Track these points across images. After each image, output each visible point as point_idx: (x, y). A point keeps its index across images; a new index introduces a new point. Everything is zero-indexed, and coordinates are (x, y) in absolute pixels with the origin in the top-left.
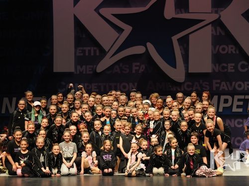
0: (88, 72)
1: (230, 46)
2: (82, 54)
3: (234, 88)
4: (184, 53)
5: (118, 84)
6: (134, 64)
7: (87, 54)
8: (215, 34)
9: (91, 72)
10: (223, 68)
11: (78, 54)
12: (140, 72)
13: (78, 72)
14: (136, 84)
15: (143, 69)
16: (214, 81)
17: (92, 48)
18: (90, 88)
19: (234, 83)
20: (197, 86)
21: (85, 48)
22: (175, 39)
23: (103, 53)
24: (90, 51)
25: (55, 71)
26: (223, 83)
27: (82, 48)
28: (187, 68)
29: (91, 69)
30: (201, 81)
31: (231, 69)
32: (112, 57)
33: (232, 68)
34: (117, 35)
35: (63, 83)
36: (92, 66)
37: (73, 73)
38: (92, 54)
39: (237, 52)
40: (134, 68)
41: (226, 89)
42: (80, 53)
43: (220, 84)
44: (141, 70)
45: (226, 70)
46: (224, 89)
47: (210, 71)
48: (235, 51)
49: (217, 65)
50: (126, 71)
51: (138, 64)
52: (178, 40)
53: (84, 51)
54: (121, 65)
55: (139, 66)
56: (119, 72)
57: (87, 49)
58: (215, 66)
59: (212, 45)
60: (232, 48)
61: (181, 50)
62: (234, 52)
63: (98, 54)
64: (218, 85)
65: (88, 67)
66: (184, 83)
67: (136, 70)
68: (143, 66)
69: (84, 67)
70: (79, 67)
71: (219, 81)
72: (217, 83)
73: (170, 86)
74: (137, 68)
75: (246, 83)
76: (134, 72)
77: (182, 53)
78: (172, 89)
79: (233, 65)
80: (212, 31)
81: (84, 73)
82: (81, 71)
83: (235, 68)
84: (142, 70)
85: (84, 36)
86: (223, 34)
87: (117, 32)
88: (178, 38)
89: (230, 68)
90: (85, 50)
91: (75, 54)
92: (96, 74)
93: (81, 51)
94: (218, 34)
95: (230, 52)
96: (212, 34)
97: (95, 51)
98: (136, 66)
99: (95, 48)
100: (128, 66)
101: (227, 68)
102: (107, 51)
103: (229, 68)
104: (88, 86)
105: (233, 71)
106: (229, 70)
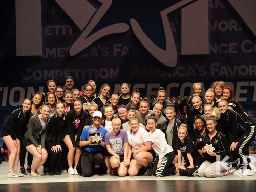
0: (59, 56)
1: (231, 22)
2: (51, 34)
3: (237, 72)
4: (175, 31)
5: (96, 70)
6: (115, 45)
7: (57, 34)
8: (213, 7)
9: (63, 56)
10: (223, 48)
11: (46, 34)
12: (122, 55)
13: (47, 56)
14: (118, 70)
15: (126, 51)
16: (212, 65)
17: (64, 26)
18: (62, 75)
19: (236, 67)
20: (191, 71)
21: (54, 27)
22: (164, 14)
23: (77, 32)
24: (61, 30)
25: (18, 54)
26: (223, 67)
27: (50, 27)
28: (179, 49)
29: (62, 52)
30: (196, 65)
31: (232, 50)
32: (87, 37)
33: (234, 48)
34: (94, 9)
35: (29, 70)
36: (63, 49)
37: (41, 56)
38: (64, 33)
39: (240, 29)
40: (116, 51)
41: (227, 74)
42: (49, 32)
43: (219, 68)
44: (124, 53)
45: (226, 51)
46: (225, 74)
47: (207, 52)
48: (238, 27)
49: (216, 45)
50: (105, 53)
51: (120, 45)
52: (167, 15)
53: (53, 30)
54: (99, 46)
55: (122, 48)
56: (97, 55)
57: (57, 27)
58: (214, 46)
59: (209, 20)
60: (233, 24)
61: (171, 27)
62: (236, 29)
63: (71, 33)
64: (217, 70)
65: (59, 49)
66: (175, 67)
67: (117, 53)
68: (126, 48)
69: (54, 49)
70: (47, 50)
71: (218, 65)
72: (215, 67)
73: (159, 72)
74: (119, 50)
75: (251, 67)
76: (115, 55)
77: (172, 31)
78: (161, 75)
79: (235, 44)
80: (209, 3)
81: (55, 56)
82: (51, 54)
83: (238, 48)
84: (126, 53)
85: (53, 12)
86: (222, 6)
87: (94, 6)
88: (168, 13)
89: (232, 48)
90: (55, 29)
91: (43, 33)
92: (69, 58)
93: (49, 30)
94: (217, 7)
95: (231, 30)
96: (210, 8)
97: (67, 30)
98: (117, 48)
99: (67, 26)
100: (107, 48)
101: (227, 48)
102: (82, 29)
103: (230, 48)
104: (59, 73)
105: (235, 52)
106: (231, 52)
